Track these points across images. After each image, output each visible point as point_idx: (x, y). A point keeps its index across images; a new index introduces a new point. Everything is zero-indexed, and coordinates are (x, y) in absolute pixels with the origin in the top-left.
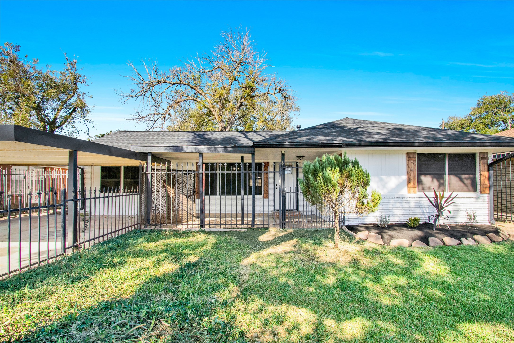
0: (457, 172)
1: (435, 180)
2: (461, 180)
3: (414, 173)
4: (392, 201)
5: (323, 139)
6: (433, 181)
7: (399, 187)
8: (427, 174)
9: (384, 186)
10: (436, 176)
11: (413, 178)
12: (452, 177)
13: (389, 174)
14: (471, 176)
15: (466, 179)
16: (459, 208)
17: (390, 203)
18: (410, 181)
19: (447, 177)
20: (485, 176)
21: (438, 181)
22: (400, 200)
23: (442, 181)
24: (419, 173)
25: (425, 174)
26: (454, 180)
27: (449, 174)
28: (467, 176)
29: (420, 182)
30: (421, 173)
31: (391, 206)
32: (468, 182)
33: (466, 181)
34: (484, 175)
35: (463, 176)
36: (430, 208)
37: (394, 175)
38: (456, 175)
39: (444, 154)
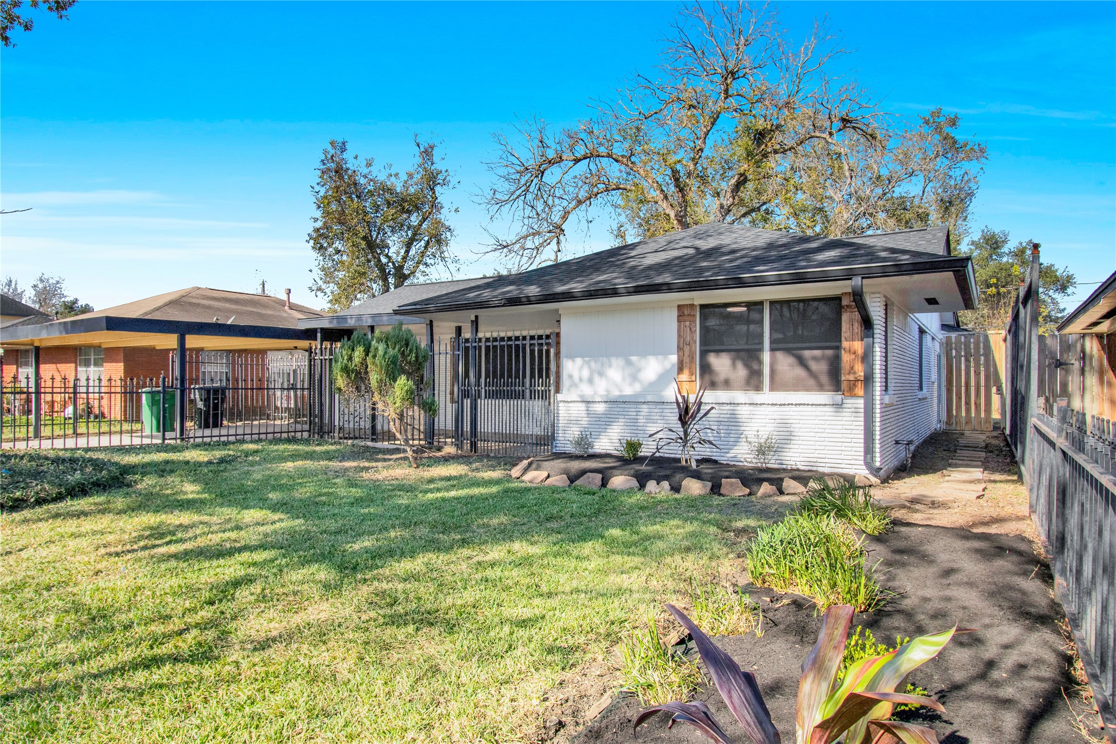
0: (791, 345)
1: (740, 365)
2: (802, 362)
3: (690, 350)
4: (645, 409)
5: (533, 290)
6: (734, 365)
7: (662, 379)
8: (722, 351)
9: (634, 378)
10: (743, 354)
11: (688, 361)
12: (779, 355)
13: (644, 354)
14: (829, 352)
15: (815, 358)
16: (791, 429)
17: (639, 413)
18: (682, 365)
19: (766, 356)
20: (855, 353)
21: (747, 366)
22: (658, 407)
23: (756, 367)
24: (704, 348)
25: (718, 351)
26: (785, 362)
27: (772, 350)
28: (817, 353)
29: (706, 369)
30: (708, 348)
31: (642, 420)
32: (820, 368)
33: (814, 366)
34: (852, 351)
35: (807, 354)
36: (721, 427)
37: (655, 354)
38: (788, 351)
39: (761, 303)
